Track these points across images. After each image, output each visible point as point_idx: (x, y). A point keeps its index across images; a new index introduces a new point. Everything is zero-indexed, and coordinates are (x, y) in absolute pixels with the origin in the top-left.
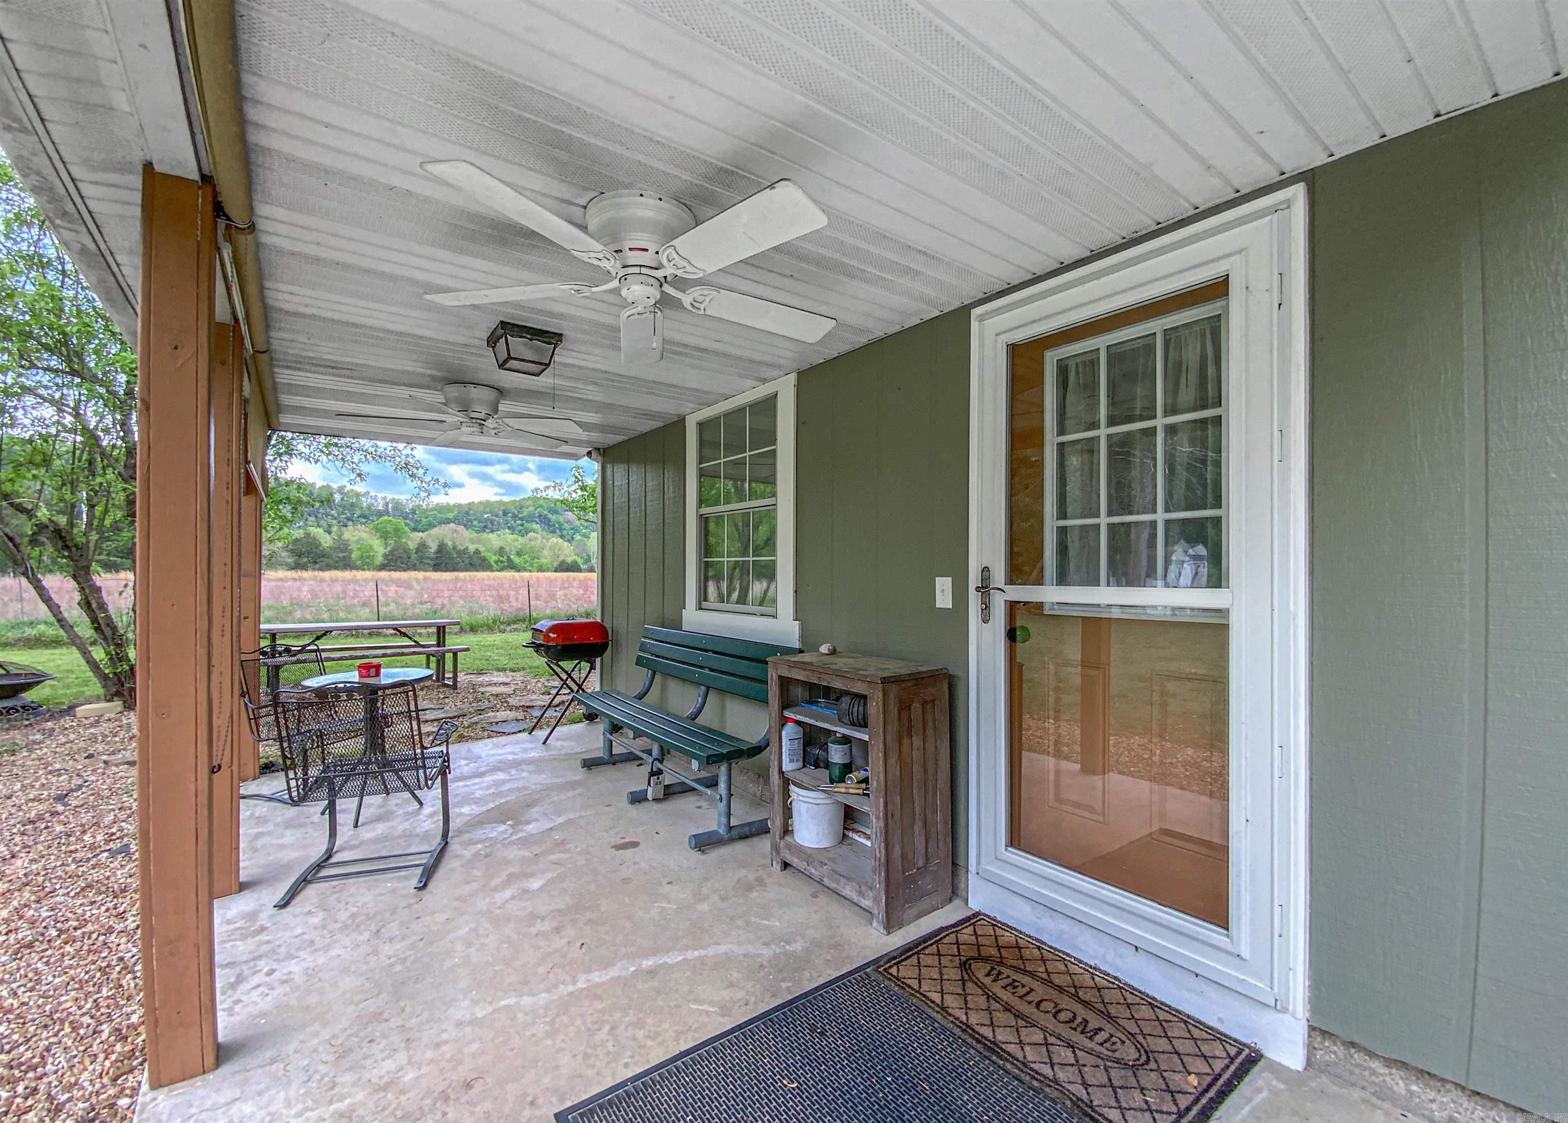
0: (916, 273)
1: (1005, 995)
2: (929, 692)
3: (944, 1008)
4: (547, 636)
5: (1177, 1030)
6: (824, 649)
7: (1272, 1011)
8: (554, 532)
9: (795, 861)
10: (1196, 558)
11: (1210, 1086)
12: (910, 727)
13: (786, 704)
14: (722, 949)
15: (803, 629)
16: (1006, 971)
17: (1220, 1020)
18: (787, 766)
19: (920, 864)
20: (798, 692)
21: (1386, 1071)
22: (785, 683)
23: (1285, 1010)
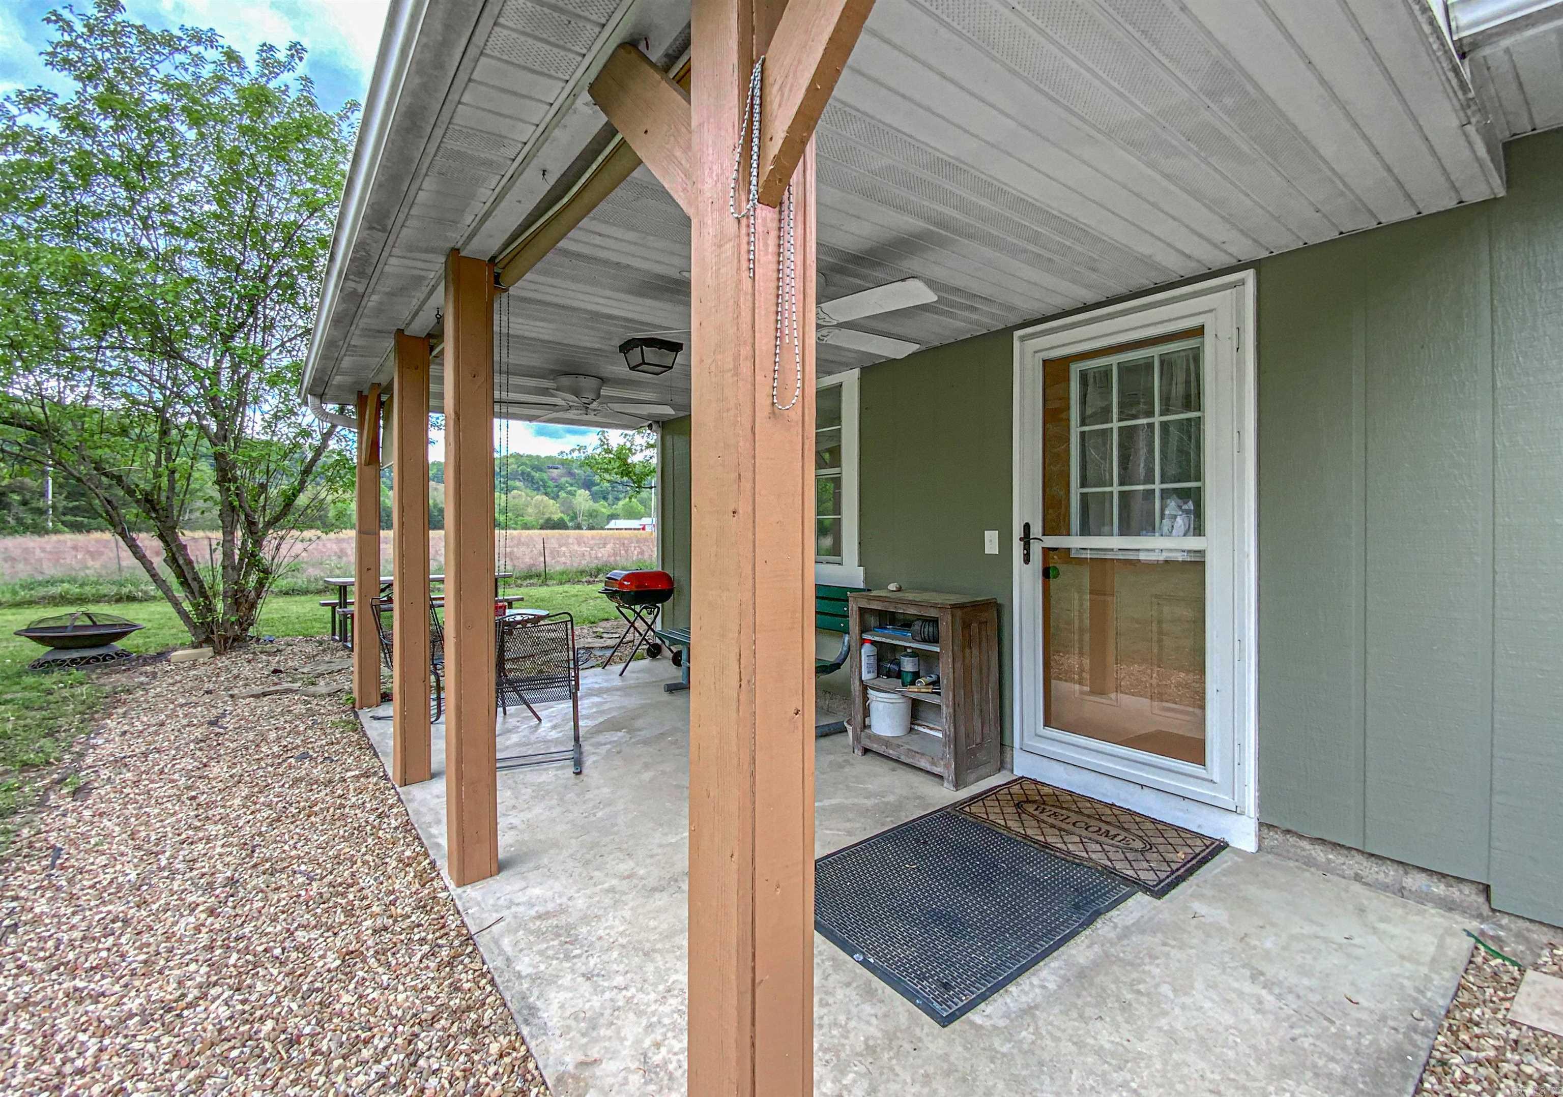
0: (976, 309)
1: (1051, 820)
2: (984, 616)
3: (1007, 827)
4: (621, 585)
5: (1170, 834)
6: (892, 587)
7: (1234, 816)
8: (538, 489)
9: (875, 747)
10: (1187, 512)
11: (1192, 859)
12: (970, 641)
13: (864, 629)
14: (833, 801)
15: (866, 573)
16: (1048, 808)
17: (1199, 826)
18: (866, 676)
19: (978, 741)
20: (872, 621)
21: (1311, 847)
22: (862, 611)
23: (1242, 814)
